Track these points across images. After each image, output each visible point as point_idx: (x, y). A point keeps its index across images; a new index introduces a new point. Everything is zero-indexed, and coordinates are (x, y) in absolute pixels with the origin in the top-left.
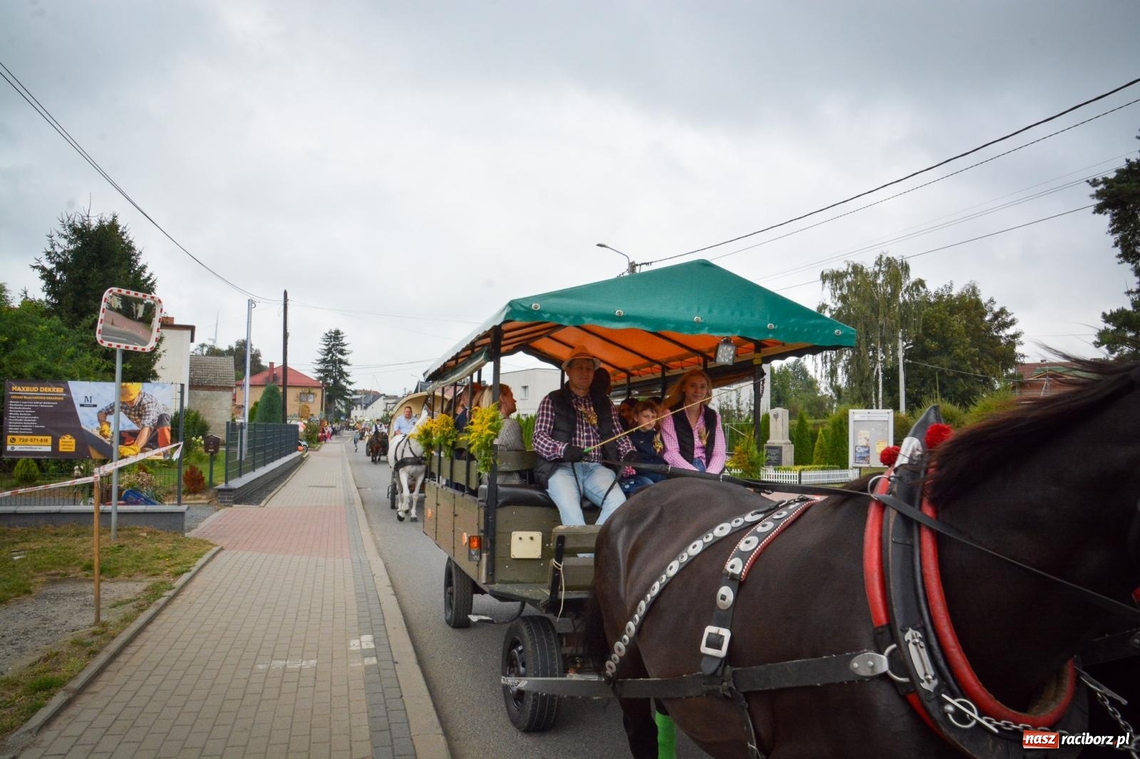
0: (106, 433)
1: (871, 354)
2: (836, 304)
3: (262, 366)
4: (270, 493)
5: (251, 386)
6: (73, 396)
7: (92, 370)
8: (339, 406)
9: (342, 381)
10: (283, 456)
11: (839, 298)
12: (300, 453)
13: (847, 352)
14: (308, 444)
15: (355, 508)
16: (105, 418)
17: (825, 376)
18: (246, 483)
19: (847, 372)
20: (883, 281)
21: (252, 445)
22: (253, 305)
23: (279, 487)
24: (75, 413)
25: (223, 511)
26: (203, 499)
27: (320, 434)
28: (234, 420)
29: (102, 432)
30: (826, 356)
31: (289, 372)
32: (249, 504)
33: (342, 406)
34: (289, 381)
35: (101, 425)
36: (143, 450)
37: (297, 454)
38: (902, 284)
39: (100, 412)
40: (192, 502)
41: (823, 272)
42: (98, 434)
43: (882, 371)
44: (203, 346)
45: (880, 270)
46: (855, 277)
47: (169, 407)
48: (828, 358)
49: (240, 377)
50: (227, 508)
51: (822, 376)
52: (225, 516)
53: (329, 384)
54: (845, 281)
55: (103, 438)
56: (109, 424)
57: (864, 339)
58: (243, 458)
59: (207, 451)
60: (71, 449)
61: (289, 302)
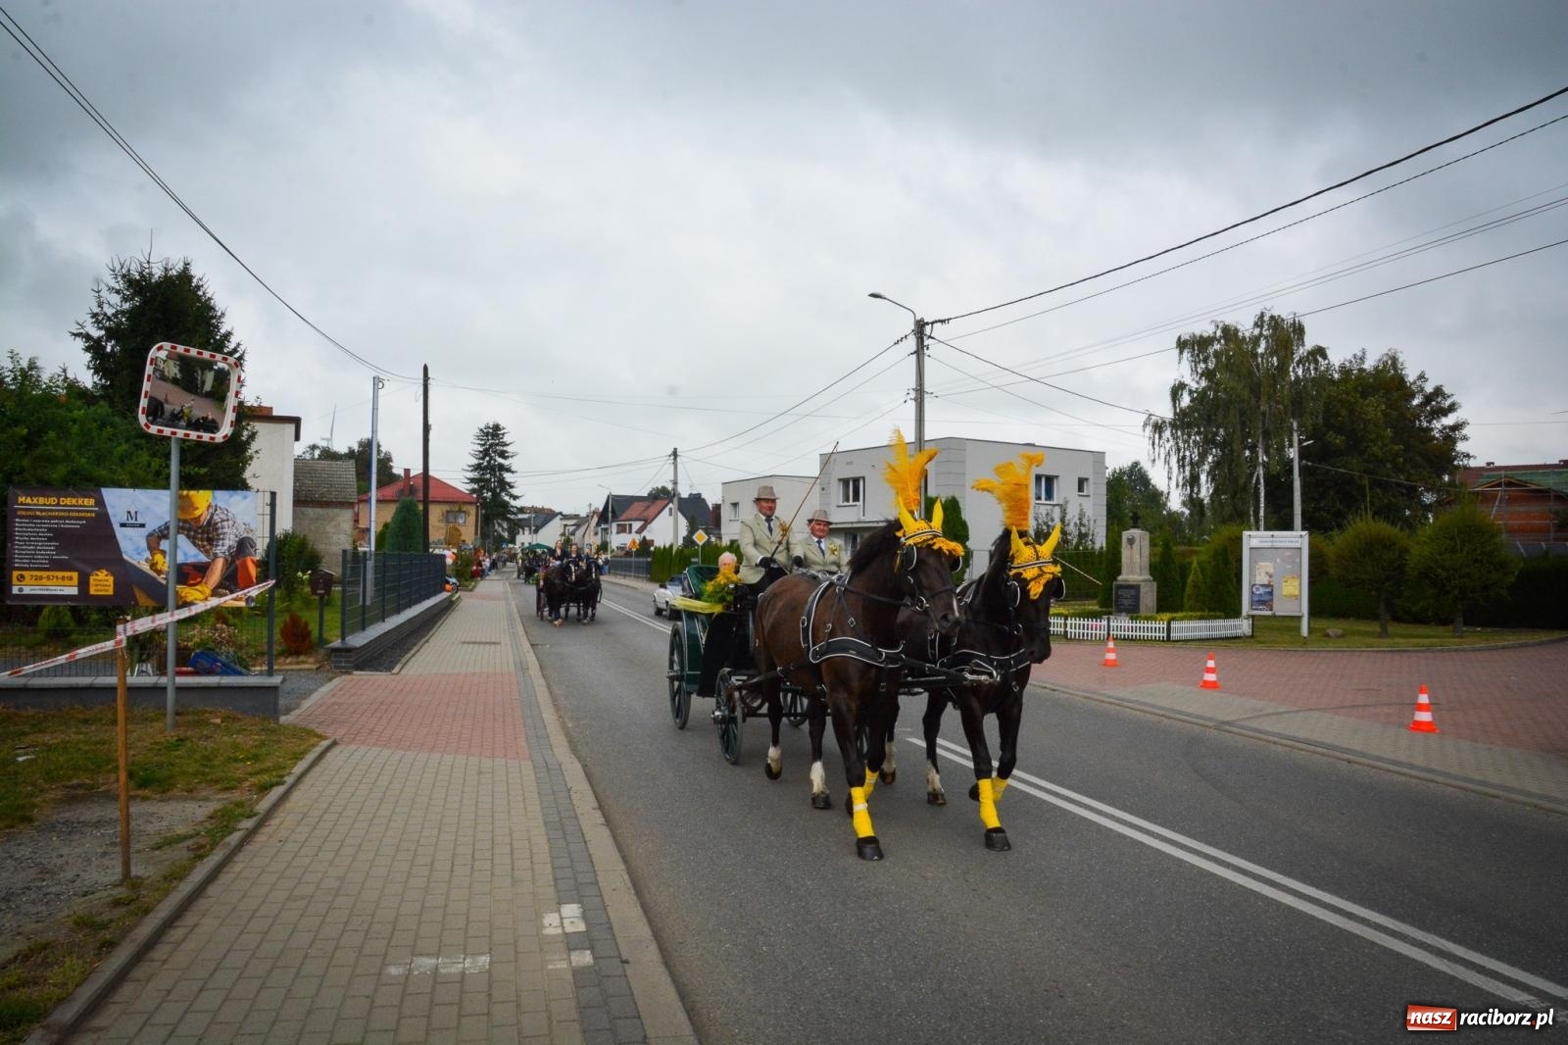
0: (159, 567)
1: (1247, 453)
2: (1198, 383)
3: (395, 475)
4: (407, 653)
5: (379, 501)
6: (110, 511)
7: (150, 477)
8: (500, 528)
9: (503, 494)
10: (424, 600)
11: (1202, 375)
12: (449, 594)
13: (1214, 450)
14: (459, 581)
15: (530, 676)
16: (159, 544)
17: (1183, 485)
18: (372, 638)
19: (1213, 480)
20: (1266, 349)
21: (379, 582)
22: (381, 384)
23: (421, 643)
24: (114, 537)
25: (337, 681)
26: (309, 663)
27: (475, 568)
28: (355, 548)
29: (153, 566)
30: (1184, 457)
31: (431, 484)
32: (377, 670)
33: (503, 527)
34: (432, 494)
35: (152, 555)
36: (215, 593)
37: (445, 595)
38: (1293, 354)
39: (150, 536)
40: (294, 667)
41: (1180, 338)
42: (148, 567)
43: (1264, 478)
44: (313, 447)
45: (1261, 334)
46: (1226, 344)
47: (253, 527)
48: (1187, 460)
49: (364, 490)
50: (344, 677)
51: (1177, 486)
52: (340, 690)
53: (486, 498)
54: (1211, 350)
55: (154, 575)
56: (163, 553)
57: (1239, 434)
58: (368, 603)
59: (314, 592)
60: (107, 591)
61: (430, 381)
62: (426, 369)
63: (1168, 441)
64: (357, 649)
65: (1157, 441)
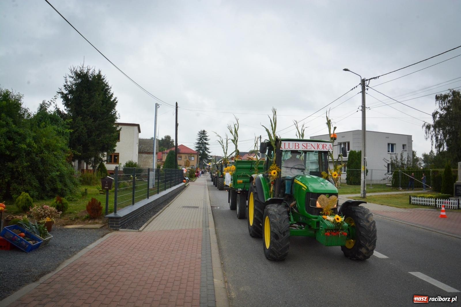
2: (443, 112)
8: (205, 162)
9: (206, 151)
14: (189, 178)
27: (196, 174)
33: (206, 162)
37: (183, 184)
48: (439, 138)
53: (200, 153)
61: (178, 108)
62: (177, 104)
63: (432, 132)
64: (120, 218)
65: (428, 132)
